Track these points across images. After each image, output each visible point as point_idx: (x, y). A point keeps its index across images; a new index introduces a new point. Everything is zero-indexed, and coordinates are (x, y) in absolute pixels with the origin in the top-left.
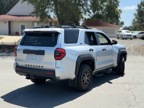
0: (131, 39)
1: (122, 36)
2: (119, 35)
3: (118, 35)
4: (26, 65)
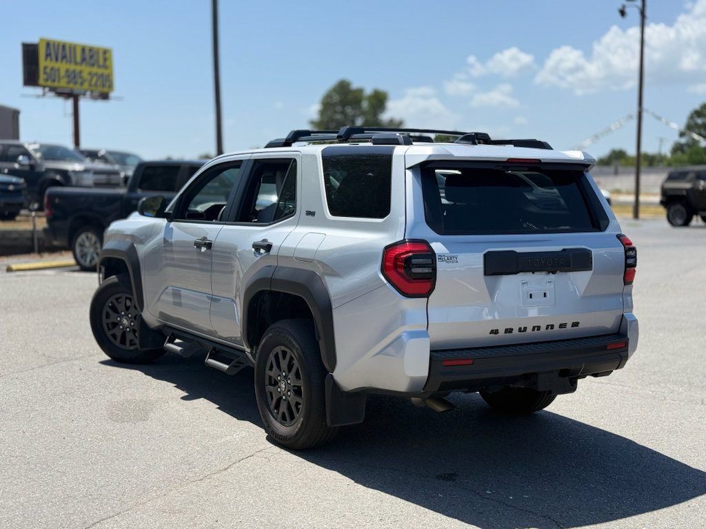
4: (495, 332)
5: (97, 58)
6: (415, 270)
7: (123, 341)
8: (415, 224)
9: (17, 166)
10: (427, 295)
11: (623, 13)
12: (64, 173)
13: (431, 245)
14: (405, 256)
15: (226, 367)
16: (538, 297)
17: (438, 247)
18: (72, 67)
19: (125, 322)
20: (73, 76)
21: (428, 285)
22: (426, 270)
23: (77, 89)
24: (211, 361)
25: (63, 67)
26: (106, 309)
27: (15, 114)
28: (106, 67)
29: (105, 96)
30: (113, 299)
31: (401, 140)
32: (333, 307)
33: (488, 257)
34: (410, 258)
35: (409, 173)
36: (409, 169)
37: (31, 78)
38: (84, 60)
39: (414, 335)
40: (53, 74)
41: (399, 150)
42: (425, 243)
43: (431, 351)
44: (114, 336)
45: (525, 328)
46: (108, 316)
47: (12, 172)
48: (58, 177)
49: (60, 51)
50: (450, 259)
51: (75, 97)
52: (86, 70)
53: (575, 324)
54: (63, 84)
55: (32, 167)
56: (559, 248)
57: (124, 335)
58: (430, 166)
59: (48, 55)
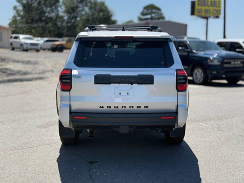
0: (38, 51)
1: (22, 45)
2: (13, 44)
3: (11, 44)
4: (102, 107)
5: (216, 4)
10: (69, 90)
18: (207, 8)
20: (206, 11)
22: (68, 81)
23: (208, 15)
25: (203, 8)
27: (186, 26)
28: (219, 7)
29: (217, 17)
37: (193, 13)
38: (211, 5)
40: (200, 11)
51: (207, 18)
52: (211, 8)
54: (203, 14)
59: (199, 4)
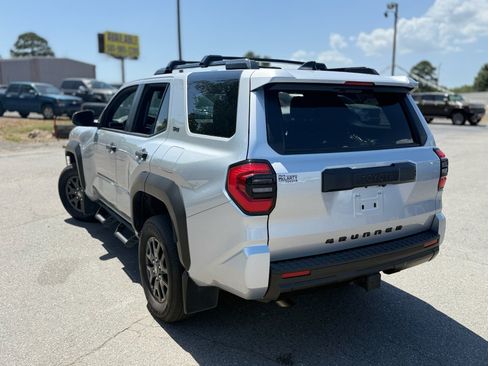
4: (330, 241)
5: (132, 40)
6: (255, 190)
7: (79, 206)
8: (257, 145)
9: (79, 92)
10: (268, 212)
11: (386, 15)
12: (102, 95)
13: (273, 165)
14: (247, 176)
15: (126, 241)
16: (369, 208)
17: (278, 167)
18: (121, 44)
19: (79, 194)
20: (121, 49)
21: (269, 203)
22: (267, 190)
23: (123, 54)
24: (118, 234)
25: (116, 44)
26: (68, 186)
27: (94, 67)
28: (136, 44)
29: (136, 58)
30: (71, 179)
31: (249, 65)
32: (188, 215)
33: (326, 175)
34: (251, 178)
35: (254, 96)
36: (253, 91)
37: (102, 50)
38: (126, 41)
39: (255, 250)
40: (112, 48)
41: (246, 74)
42: (266, 163)
43: (271, 263)
44: (73, 203)
45: (357, 236)
46: (69, 190)
47: (77, 95)
48: (99, 98)
49: (115, 37)
50: (290, 179)
51: (121, 58)
52: (127, 46)
53: (399, 228)
54: (116, 52)
55: (87, 92)
56: (388, 163)
57: (79, 202)
58: (273, 88)
59: (109, 39)
